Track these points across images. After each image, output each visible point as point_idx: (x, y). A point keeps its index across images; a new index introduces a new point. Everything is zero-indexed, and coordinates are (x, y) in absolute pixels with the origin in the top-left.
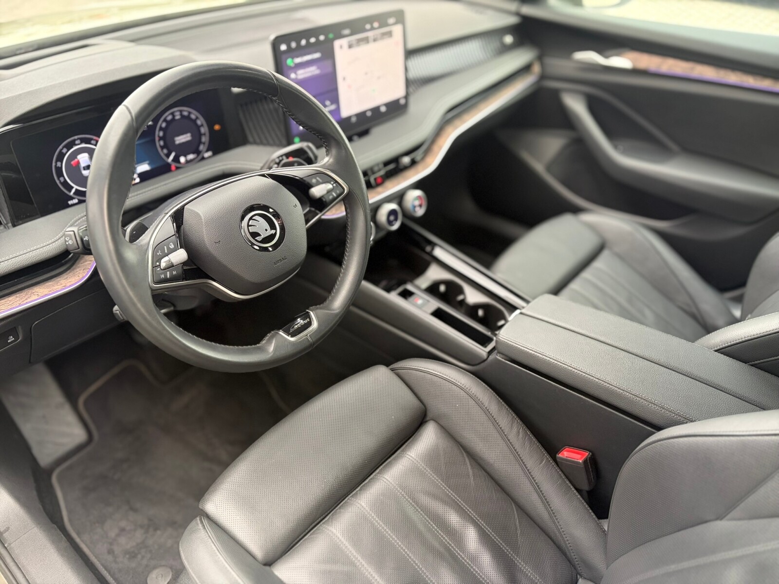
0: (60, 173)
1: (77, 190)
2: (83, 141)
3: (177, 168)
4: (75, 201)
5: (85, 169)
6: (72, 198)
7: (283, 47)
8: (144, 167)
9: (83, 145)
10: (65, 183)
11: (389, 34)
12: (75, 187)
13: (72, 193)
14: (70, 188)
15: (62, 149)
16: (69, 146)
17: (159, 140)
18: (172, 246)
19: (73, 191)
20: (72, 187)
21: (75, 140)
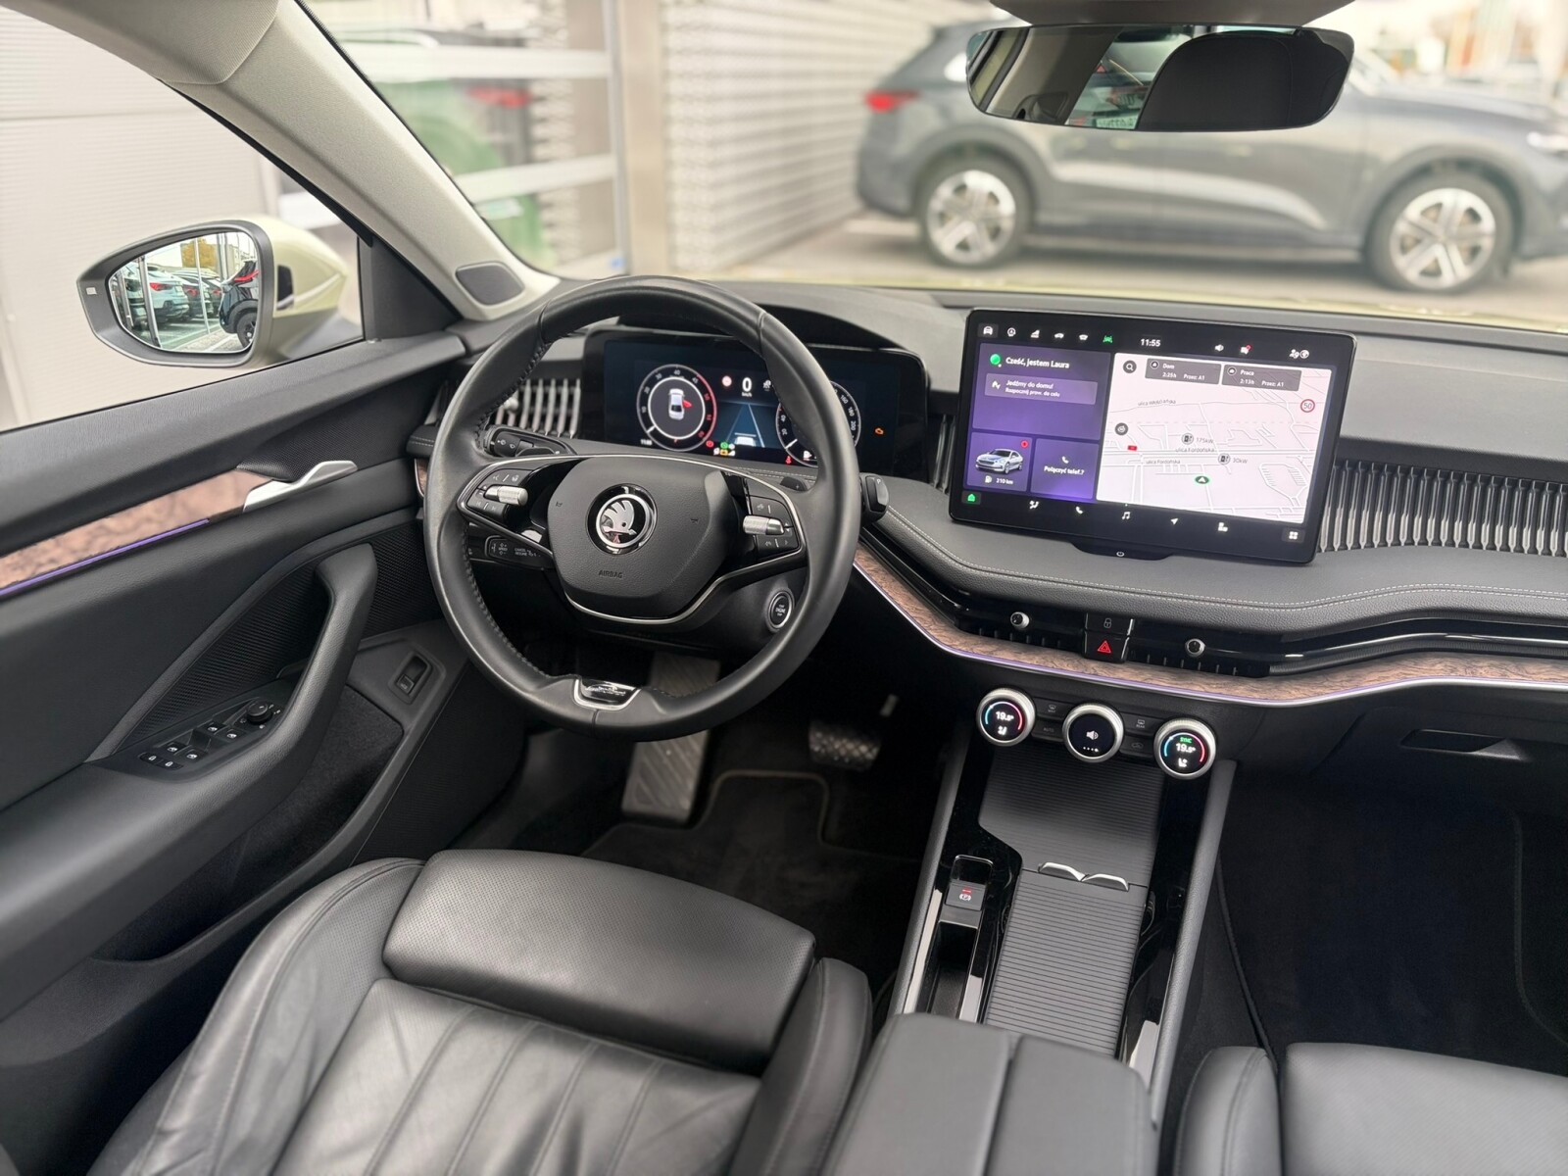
0: (644, 403)
1: (655, 430)
2: (684, 373)
3: (794, 463)
4: (649, 443)
5: (674, 408)
6: (647, 438)
7: (988, 331)
8: (746, 440)
9: (682, 379)
10: (645, 416)
11: (1292, 384)
12: (655, 426)
13: (648, 431)
14: (649, 424)
15: (656, 374)
16: (667, 373)
17: (781, 413)
18: (515, 479)
19: (652, 429)
20: (651, 425)
21: (675, 369)
